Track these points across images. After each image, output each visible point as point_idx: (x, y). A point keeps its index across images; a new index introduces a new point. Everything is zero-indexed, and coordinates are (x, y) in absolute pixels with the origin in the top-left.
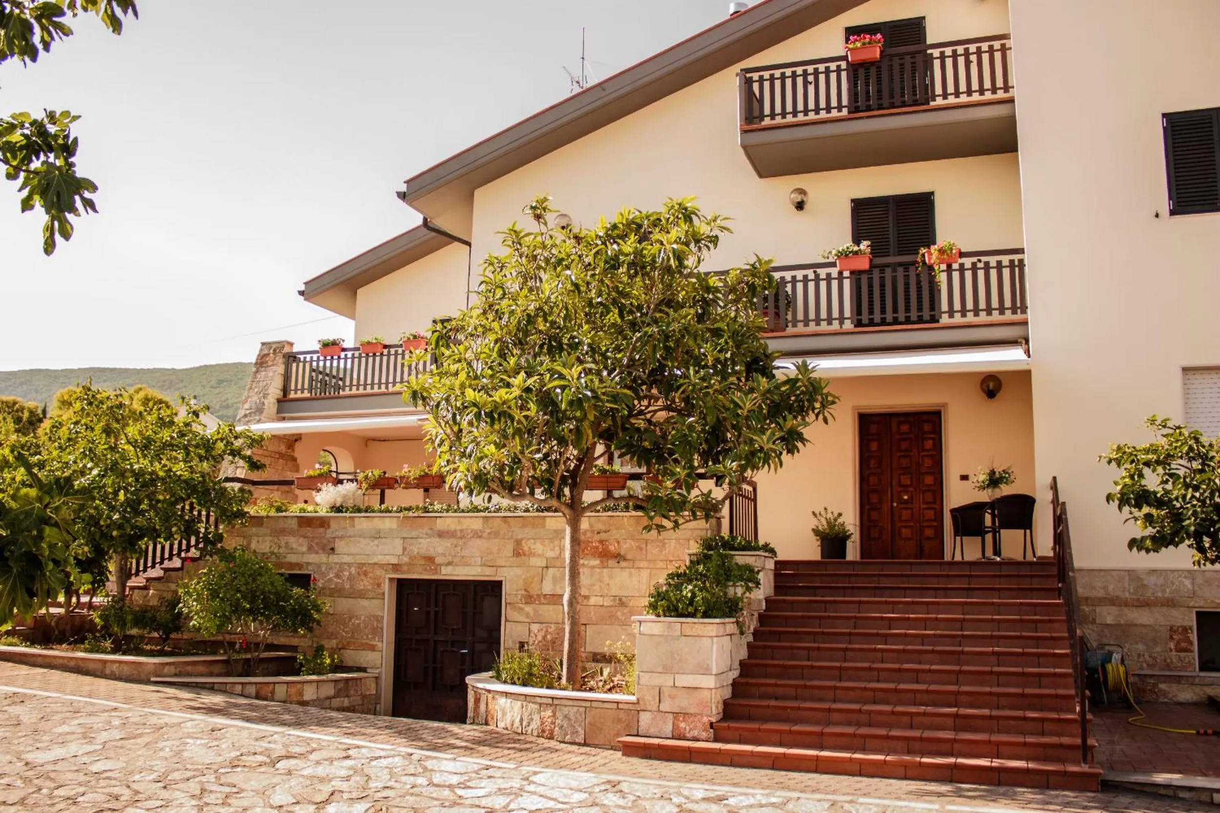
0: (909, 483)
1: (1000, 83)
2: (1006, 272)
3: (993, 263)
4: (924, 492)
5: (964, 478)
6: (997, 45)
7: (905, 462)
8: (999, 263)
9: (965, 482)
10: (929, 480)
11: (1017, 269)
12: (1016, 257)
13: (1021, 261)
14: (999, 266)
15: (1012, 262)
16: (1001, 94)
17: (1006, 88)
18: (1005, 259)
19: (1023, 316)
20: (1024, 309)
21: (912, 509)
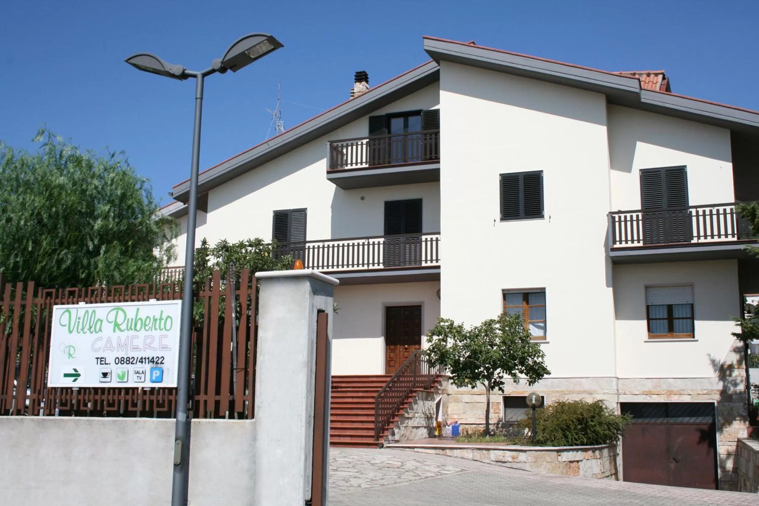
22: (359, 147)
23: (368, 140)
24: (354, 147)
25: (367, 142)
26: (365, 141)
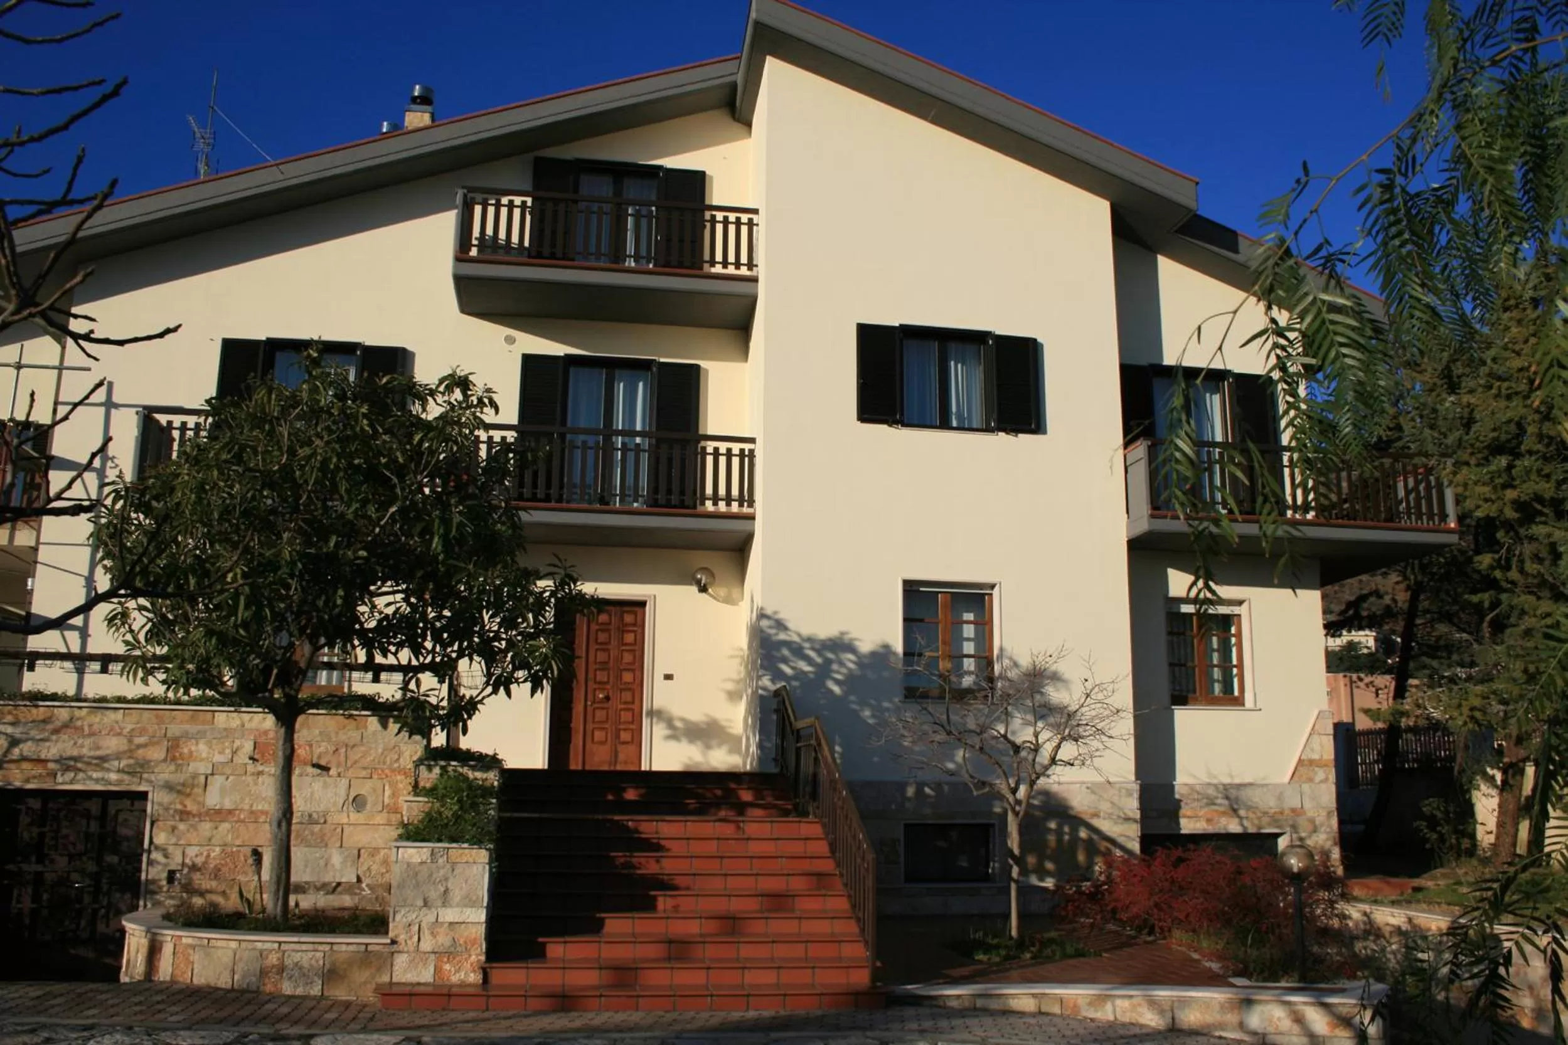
0: (605, 679)
1: (744, 259)
2: (736, 461)
3: (723, 450)
4: (621, 690)
5: (668, 677)
6: (744, 218)
7: (602, 656)
8: (729, 450)
9: (669, 681)
10: (628, 677)
11: (746, 459)
12: (747, 447)
13: (752, 451)
14: (729, 454)
15: (742, 451)
16: (744, 271)
17: (751, 265)
18: (736, 447)
19: (750, 510)
20: (751, 503)
21: (607, 709)
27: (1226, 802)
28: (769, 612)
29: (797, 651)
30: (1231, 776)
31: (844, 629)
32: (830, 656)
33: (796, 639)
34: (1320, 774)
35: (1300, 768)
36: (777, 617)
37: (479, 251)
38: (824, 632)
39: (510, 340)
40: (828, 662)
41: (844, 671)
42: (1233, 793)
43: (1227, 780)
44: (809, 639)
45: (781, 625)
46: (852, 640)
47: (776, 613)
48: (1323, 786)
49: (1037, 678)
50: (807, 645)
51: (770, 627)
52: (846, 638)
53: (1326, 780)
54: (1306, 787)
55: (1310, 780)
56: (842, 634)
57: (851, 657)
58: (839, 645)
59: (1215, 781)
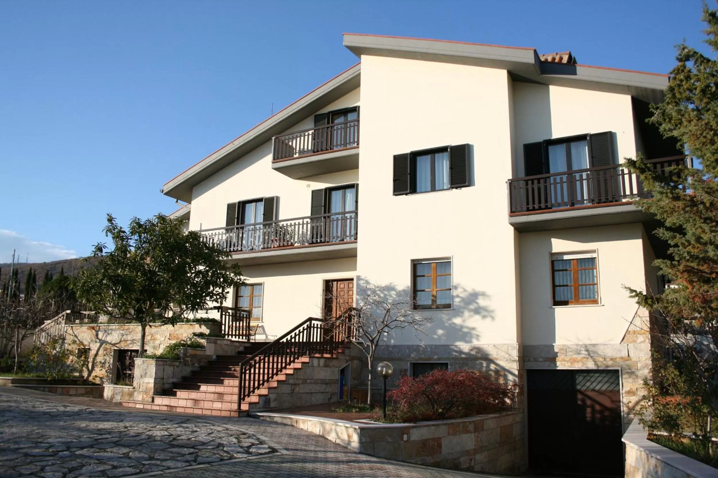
22: (306, 137)
23: (313, 131)
24: (302, 138)
25: (312, 133)
26: (310, 132)
27: (586, 353)
28: (363, 277)
29: (374, 292)
30: (589, 340)
31: (391, 282)
32: (386, 293)
33: (374, 287)
34: (641, 338)
35: (627, 335)
36: (366, 279)
37: (299, 155)
38: (383, 283)
39: (309, 186)
40: (385, 295)
41: (392, 298)
42: (591, 349)
43: (588, 342)
44: (378, 287)
45: (367, 282)
46: (395, 285)
47: (365, 277)
48: (642, 345)
49: (474, 296)
50: (377, 289)
51: (364, 284)
52: (392, 285)
53: (644, 342)
54: (631, 345)
55: (634, 341)
56: (391, 283)
57: (394, 292)
58: (389, 288)
59: (581, 343)
